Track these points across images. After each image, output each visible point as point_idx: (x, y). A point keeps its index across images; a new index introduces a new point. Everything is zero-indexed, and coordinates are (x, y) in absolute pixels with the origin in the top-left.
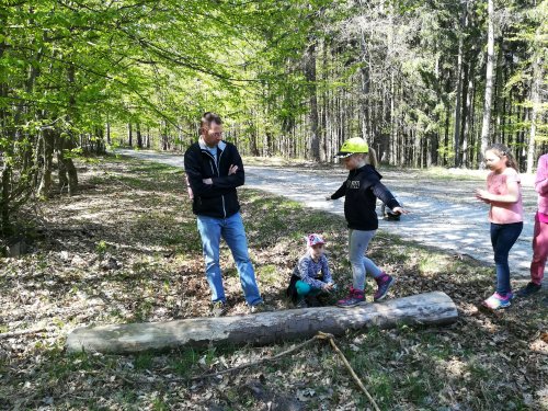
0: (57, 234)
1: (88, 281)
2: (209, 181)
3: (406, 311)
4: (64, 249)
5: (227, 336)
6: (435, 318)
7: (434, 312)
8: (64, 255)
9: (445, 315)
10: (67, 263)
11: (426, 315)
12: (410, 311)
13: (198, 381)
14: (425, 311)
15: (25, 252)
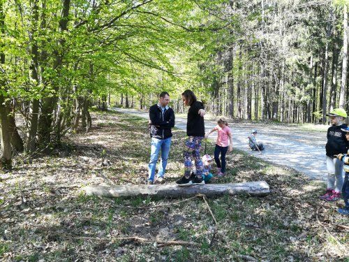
0: (82, 148)
1: (96, 170)
4: (85, 155)
6: (258, 192)
8: (85, 158)
9: (264, 191)
10: (87, 162)
11: (253, 191)
12: (245, 188)
13: (141, 209)
14: (253, 189)
15: (67, 156)
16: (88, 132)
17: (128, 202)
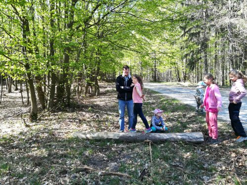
0: (83, 107)
1: (88, 121)
2: (123, 87)
3: (183, 137)
4: (84, 111)
5: (118, 138)
6: (195, 140)
7: (194, 138)
8: (84, 113)
9: (198, 140)
10: (84, 116)
11: (190, 139)
12: (184, 137)
15: (73, 111)
16: (97, 96)
17: (98, 143)
